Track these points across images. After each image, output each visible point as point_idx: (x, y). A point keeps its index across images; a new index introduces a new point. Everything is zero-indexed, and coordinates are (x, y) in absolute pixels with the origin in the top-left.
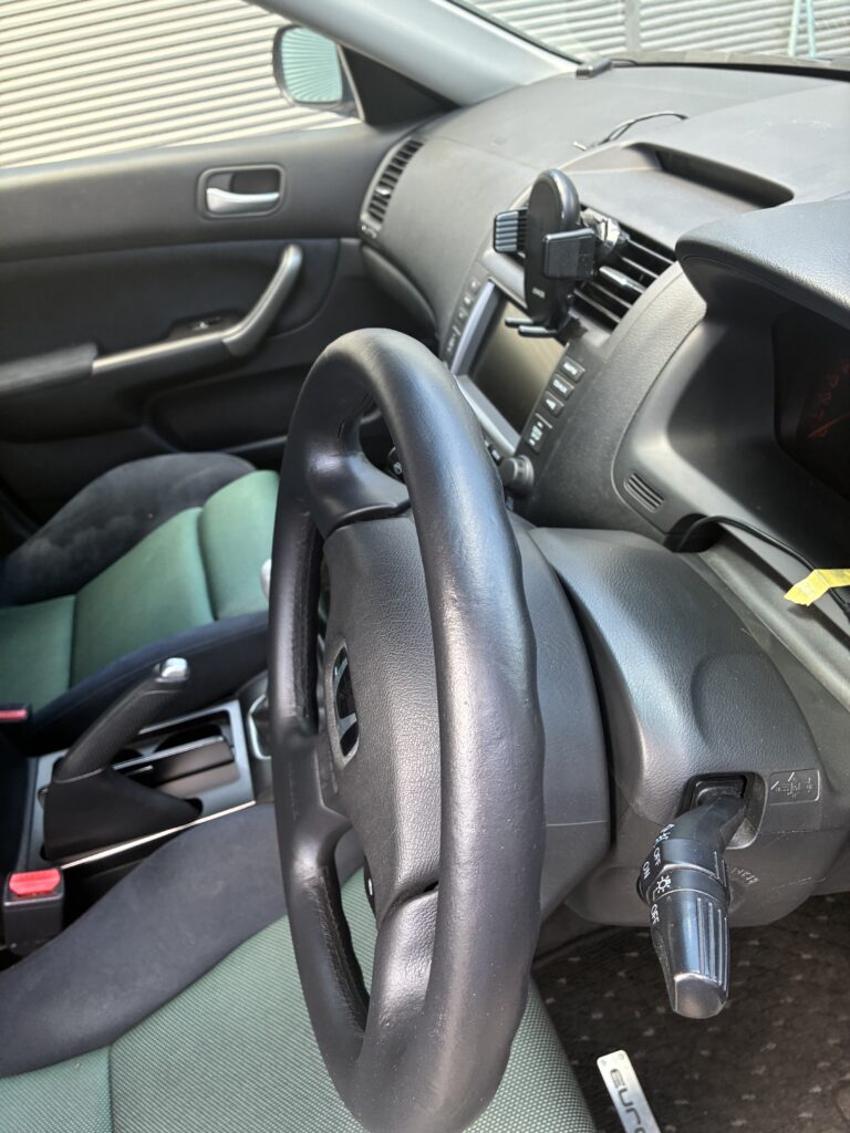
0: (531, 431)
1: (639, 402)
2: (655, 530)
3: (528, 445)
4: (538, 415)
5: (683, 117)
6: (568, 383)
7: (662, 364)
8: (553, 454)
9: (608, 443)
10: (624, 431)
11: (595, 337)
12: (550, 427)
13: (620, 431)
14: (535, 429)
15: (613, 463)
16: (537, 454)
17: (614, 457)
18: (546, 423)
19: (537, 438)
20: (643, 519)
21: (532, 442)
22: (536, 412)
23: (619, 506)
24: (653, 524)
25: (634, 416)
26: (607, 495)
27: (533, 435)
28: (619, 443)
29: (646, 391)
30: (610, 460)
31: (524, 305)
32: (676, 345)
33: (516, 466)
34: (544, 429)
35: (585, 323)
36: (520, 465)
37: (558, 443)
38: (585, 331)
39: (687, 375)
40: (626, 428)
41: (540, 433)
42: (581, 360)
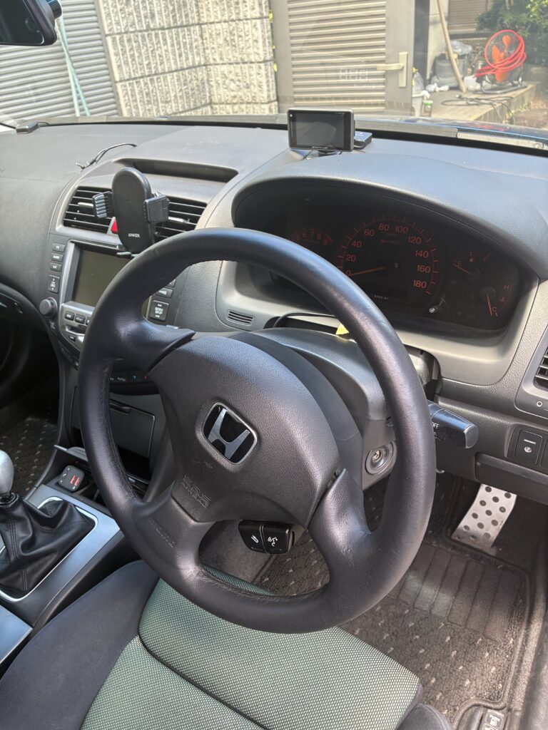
0: (153, 311)
1: (217, 277)
4: (156, 301)
5: (134, 146)
8: (176, 317)
10: (215, 293)
12: (167, 304)
14: (156, 309)
17: (215, 307)
18: (164, 303)
19: (161, 313)
21: (158, 316)
22: (153, 300)
25: (217, 284)
27: (157, 312)
28: (215, 300)
29: (219, 270)
34: (164, 307)
37: (178, 311)
41: (162, 310)
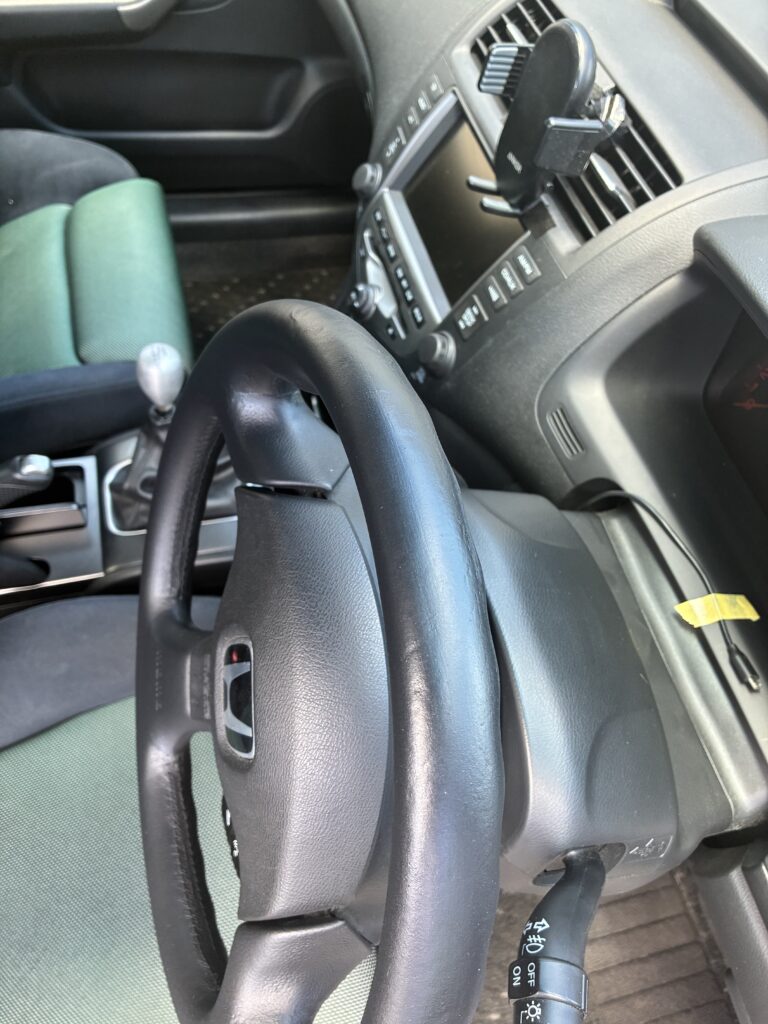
0: (463, 312)
1: (588, 335)
2: (565, 475)
3: (458, 327)
4: (476, 298)
6: (518, 280)
7: (625, 304)
8: (481, 351)
9: (543, 366)
10: (563, 360)
11: (562, 239)
12: (486, 318)
13: (560, 357)
14: (468, 311)
15: (541, 387)
16: (464, 340)
17: (545, 382)
18: (483, 312)
19: (469, 324)
20: (555, 458)
21: (462, 325)
22: (474, 292)
23: (536, 433)
24: (565, 469)
25: (579, 348)
26: (526, 417)
27: (465, 317)
28: (554, 369)
29: (598, 326)
30: (539, 383)
31: (492, 156)
32: (646, 289)
33: (439, 345)
34: (479, 317)
35: (555, 214)
36: (444, 346)
37: (490, 342)
38: (554, 225)
39: (646, 324)
40: (565, 356)
41: (473, 320)
42: (539, 260)
